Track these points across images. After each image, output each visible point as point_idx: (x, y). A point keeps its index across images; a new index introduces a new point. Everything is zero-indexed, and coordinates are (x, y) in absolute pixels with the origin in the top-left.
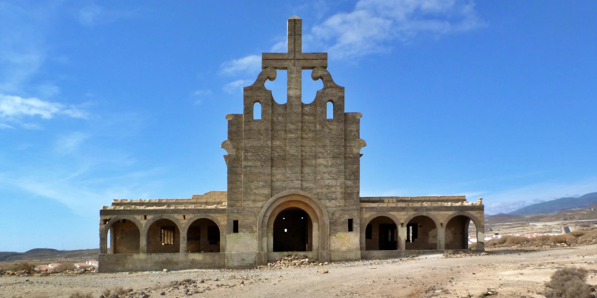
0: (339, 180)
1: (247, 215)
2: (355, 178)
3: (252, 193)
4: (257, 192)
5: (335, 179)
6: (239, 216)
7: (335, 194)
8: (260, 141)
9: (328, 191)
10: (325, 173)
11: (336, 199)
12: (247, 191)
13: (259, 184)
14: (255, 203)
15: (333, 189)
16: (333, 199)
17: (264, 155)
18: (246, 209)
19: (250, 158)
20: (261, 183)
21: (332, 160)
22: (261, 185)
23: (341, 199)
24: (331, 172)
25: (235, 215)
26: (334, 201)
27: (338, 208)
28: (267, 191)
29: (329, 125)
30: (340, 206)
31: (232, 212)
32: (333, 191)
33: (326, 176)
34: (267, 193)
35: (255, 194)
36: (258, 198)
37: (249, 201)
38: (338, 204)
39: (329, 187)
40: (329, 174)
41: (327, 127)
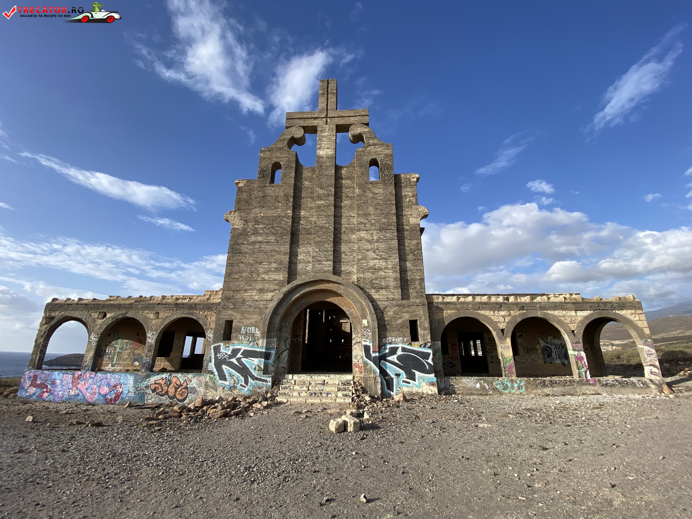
0: (389, 261)
1: (249, 311)
2: (415, 257)
3: (259, 279)
4: (266, 277)
5: (384, 259)
6: (235, 314)
7: (385, 281)
8: (277, 210)
9: (374, 276)
10: (368, 251)
11: (387, 288)
12: (252, 276)
13: (270, 266)
14: (262, 294)
15: (382, 273)
16: (382, 288)
17: (281, 227)
18: (248, 303)
19: (261, 232)
20: (274, 265)
21: (378, 233)
22: (274, 268)
23: (395, 288)
24: (377, 249)
25: (230, 312)
26: (384, 292)
27: (391, 302)
28: (282, 276)
29: (372, 189)
30: (393, 299)
31: (225, 307)
32: (381, 276)
33: (371, 254)
34: (282, 279)
35: (264, 280)
36: (267, 286)
37: (253, 291)
38: (391, 296)
39: (375, 270)
40: (374, 252)
41: (371, 190)
